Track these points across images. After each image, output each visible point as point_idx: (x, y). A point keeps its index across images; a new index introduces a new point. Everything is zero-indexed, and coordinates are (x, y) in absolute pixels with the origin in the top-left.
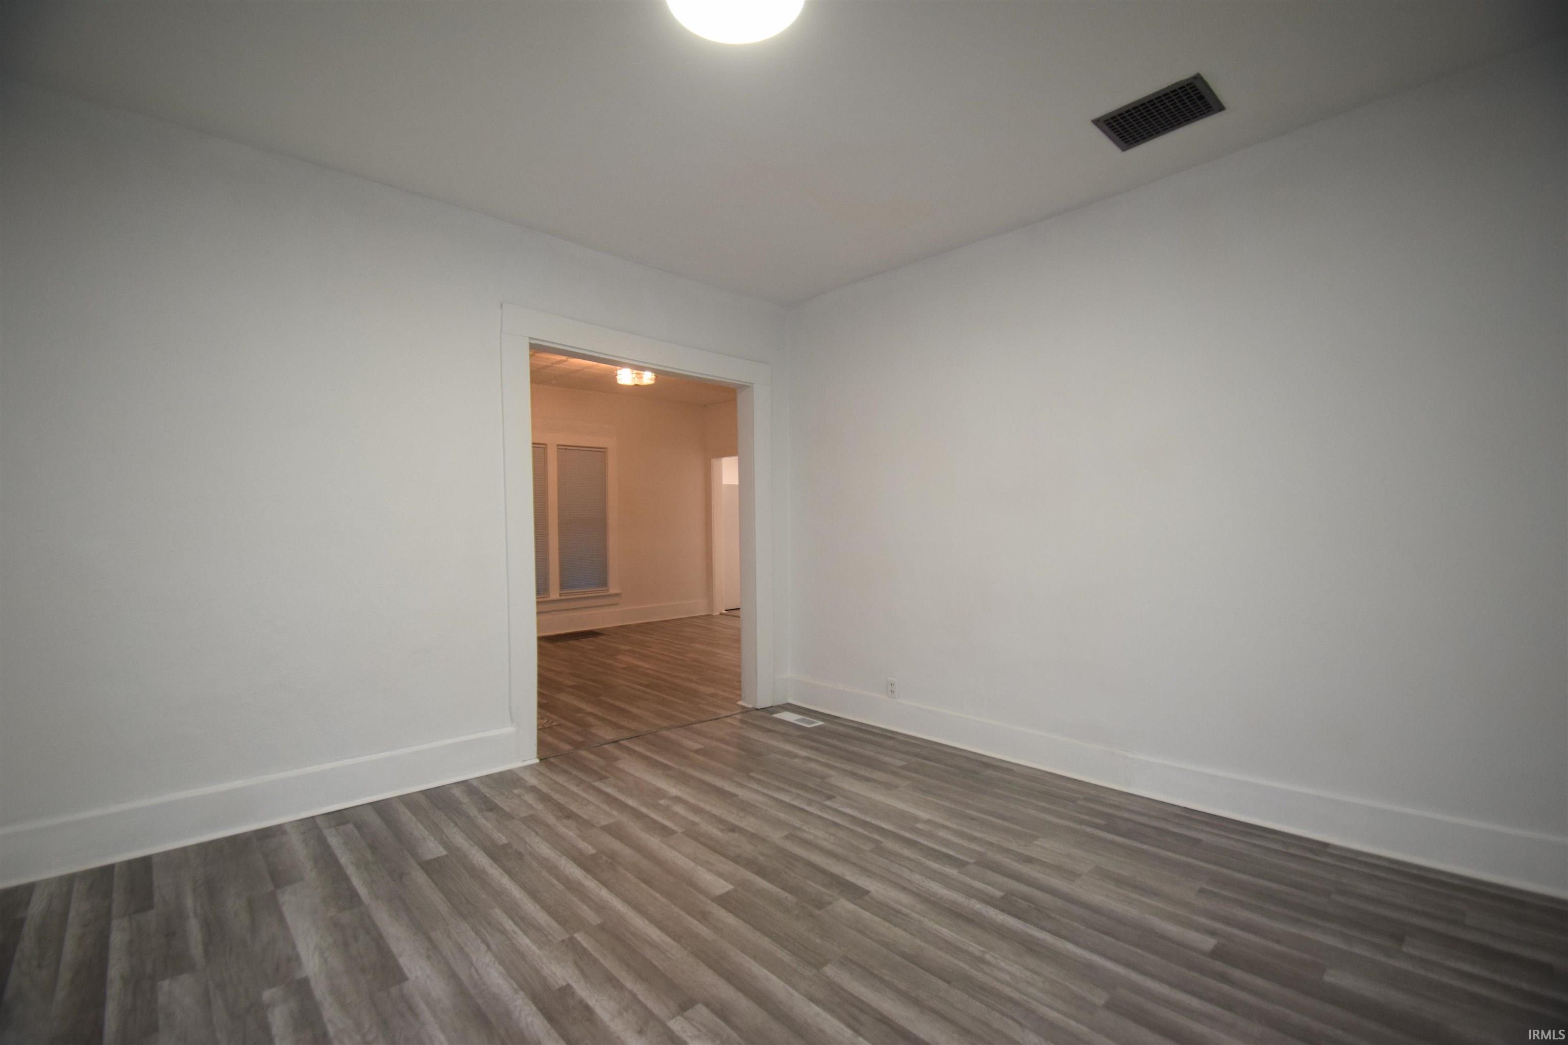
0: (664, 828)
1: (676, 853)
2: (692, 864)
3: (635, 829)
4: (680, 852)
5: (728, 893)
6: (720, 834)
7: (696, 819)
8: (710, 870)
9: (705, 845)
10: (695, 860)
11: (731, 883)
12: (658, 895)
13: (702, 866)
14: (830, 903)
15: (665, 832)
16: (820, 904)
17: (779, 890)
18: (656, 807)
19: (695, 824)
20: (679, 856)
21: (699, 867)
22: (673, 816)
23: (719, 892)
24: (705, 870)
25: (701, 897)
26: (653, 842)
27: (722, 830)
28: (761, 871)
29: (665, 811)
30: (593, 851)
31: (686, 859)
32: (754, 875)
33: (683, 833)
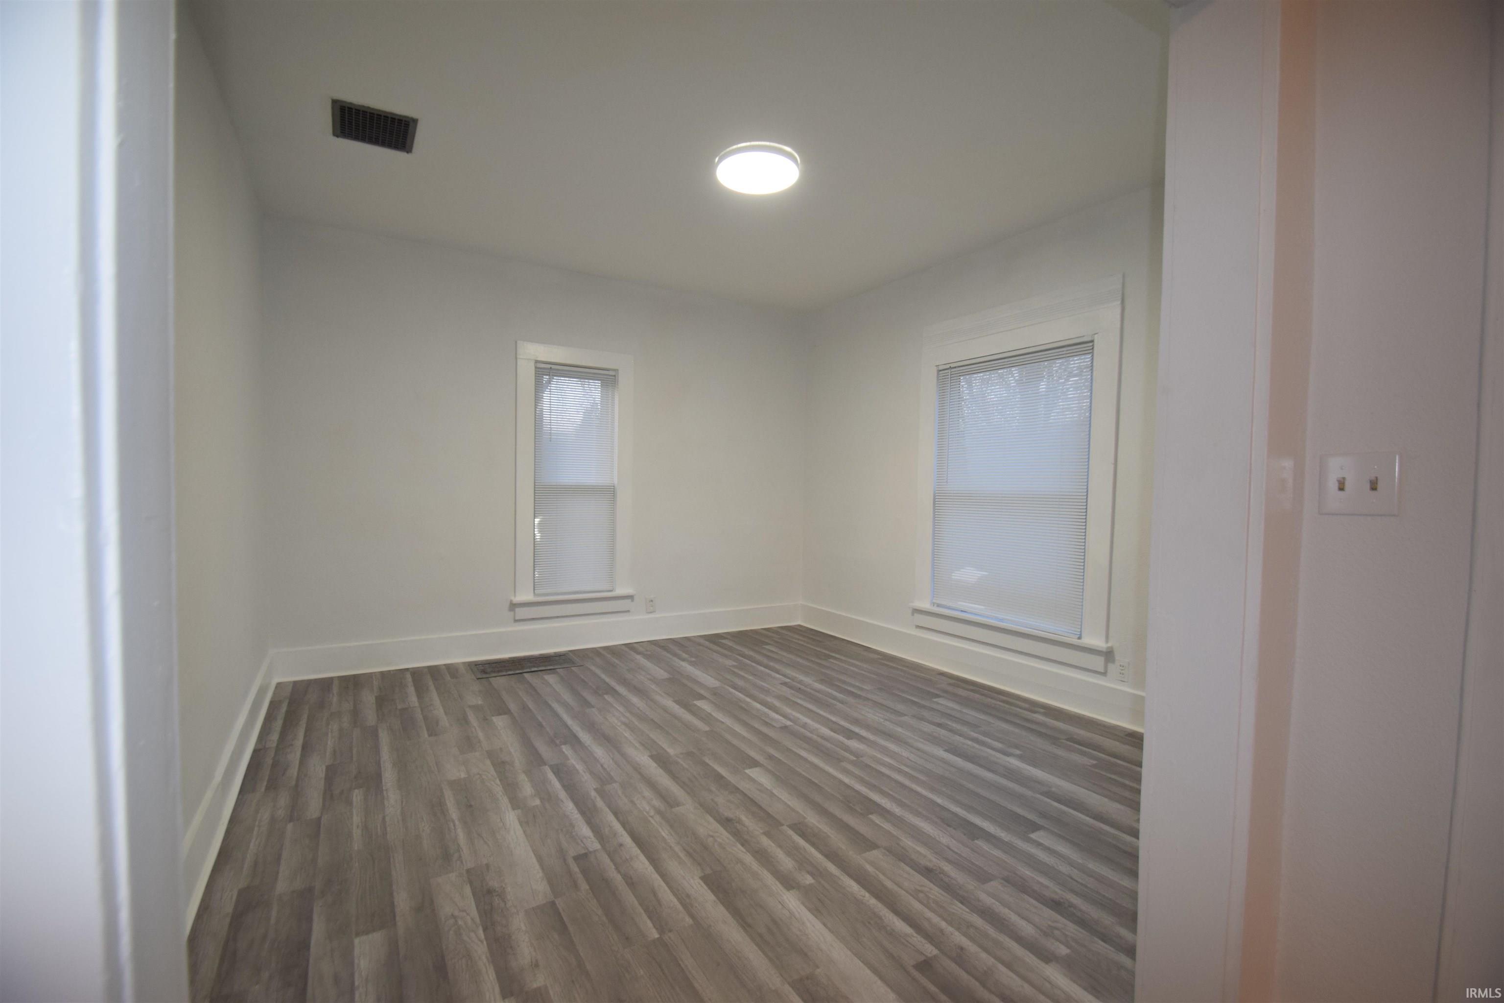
0: (803, 835)
1: (789, 803)
2: (775, 792)
3: (838, 840)
4: (786, 804)
5: (751, 767)
6: (743, 818)
7: (766, 842)
8: (760, 784)
9: (760, 808)
10: (772, 795)
11: (746, 773)
12: (803, 773)
13: (767, 789)
14: (682, 754)
15: (801, 829)
16: (689, 754)
17: (711, 764)
18: (817, 872)
19: (767, 834)
20: (786, 800)
21: (769, 788)
22: (793, 851)
23: (757, 769)
24: (765, 785)
25: (770, 768)
26: (813, 819)
27: (740, 821)
28: (719, 778)
29: (804, 863)
30: (872, 817)
31: (780, 797)
32: (726, 776)
33: (783, 825)
